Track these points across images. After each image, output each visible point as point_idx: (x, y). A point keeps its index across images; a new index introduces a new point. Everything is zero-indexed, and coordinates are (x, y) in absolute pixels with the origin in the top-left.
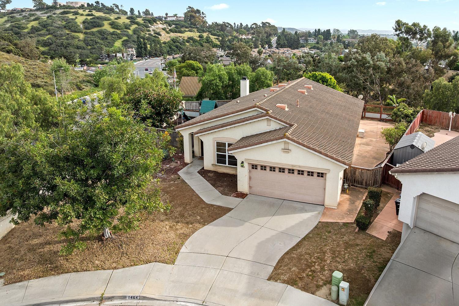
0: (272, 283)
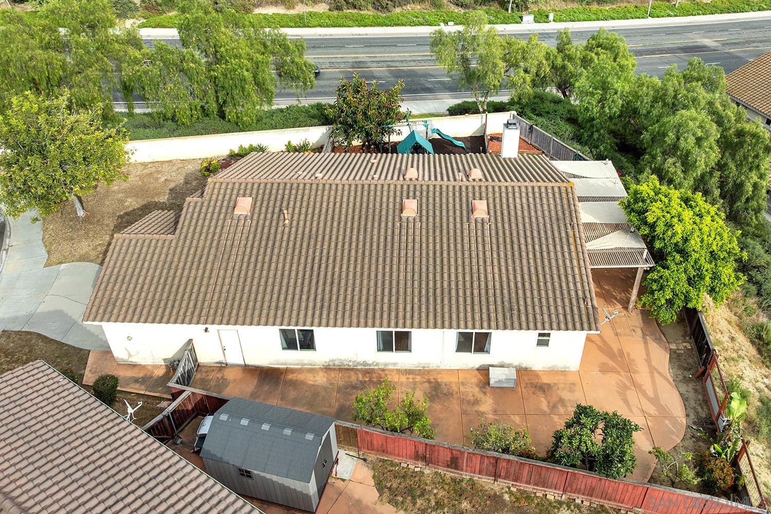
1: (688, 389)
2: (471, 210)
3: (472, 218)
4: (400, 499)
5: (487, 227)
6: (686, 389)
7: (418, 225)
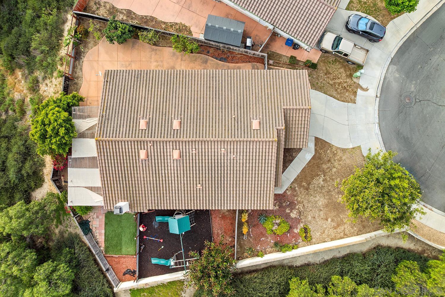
0: (356, 102)
1: (79, 73)
2: (148, 123)
3: (147, 120)
4: (184, 28)
5: (142, 115)
6: (80, 74)
7: (173, 116)
